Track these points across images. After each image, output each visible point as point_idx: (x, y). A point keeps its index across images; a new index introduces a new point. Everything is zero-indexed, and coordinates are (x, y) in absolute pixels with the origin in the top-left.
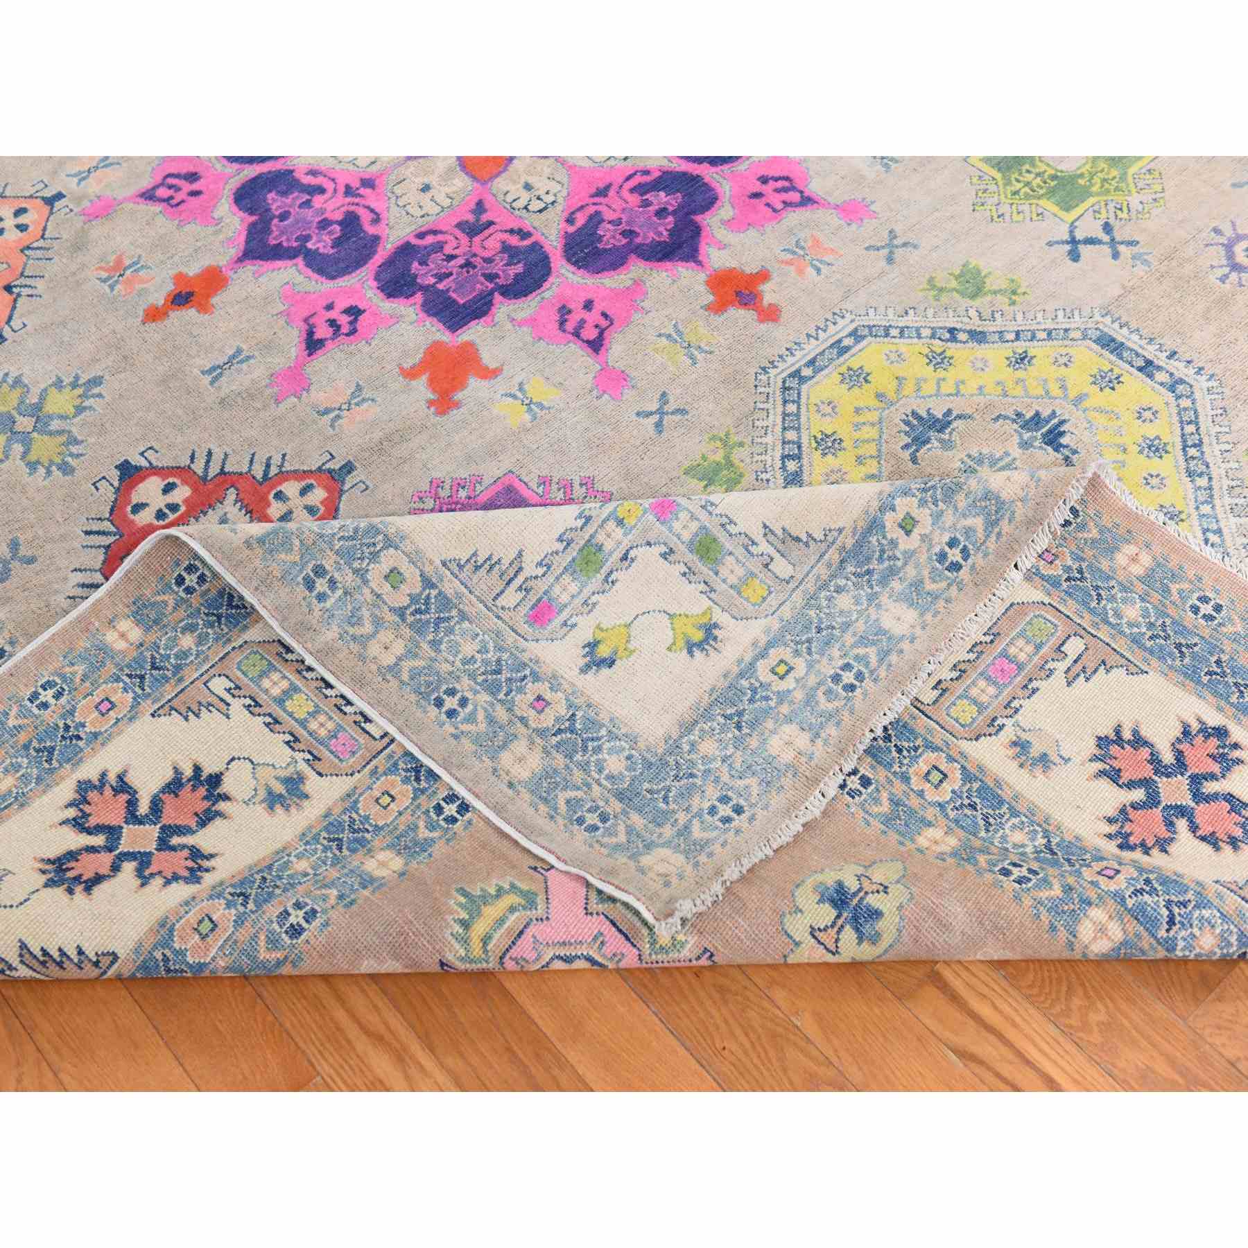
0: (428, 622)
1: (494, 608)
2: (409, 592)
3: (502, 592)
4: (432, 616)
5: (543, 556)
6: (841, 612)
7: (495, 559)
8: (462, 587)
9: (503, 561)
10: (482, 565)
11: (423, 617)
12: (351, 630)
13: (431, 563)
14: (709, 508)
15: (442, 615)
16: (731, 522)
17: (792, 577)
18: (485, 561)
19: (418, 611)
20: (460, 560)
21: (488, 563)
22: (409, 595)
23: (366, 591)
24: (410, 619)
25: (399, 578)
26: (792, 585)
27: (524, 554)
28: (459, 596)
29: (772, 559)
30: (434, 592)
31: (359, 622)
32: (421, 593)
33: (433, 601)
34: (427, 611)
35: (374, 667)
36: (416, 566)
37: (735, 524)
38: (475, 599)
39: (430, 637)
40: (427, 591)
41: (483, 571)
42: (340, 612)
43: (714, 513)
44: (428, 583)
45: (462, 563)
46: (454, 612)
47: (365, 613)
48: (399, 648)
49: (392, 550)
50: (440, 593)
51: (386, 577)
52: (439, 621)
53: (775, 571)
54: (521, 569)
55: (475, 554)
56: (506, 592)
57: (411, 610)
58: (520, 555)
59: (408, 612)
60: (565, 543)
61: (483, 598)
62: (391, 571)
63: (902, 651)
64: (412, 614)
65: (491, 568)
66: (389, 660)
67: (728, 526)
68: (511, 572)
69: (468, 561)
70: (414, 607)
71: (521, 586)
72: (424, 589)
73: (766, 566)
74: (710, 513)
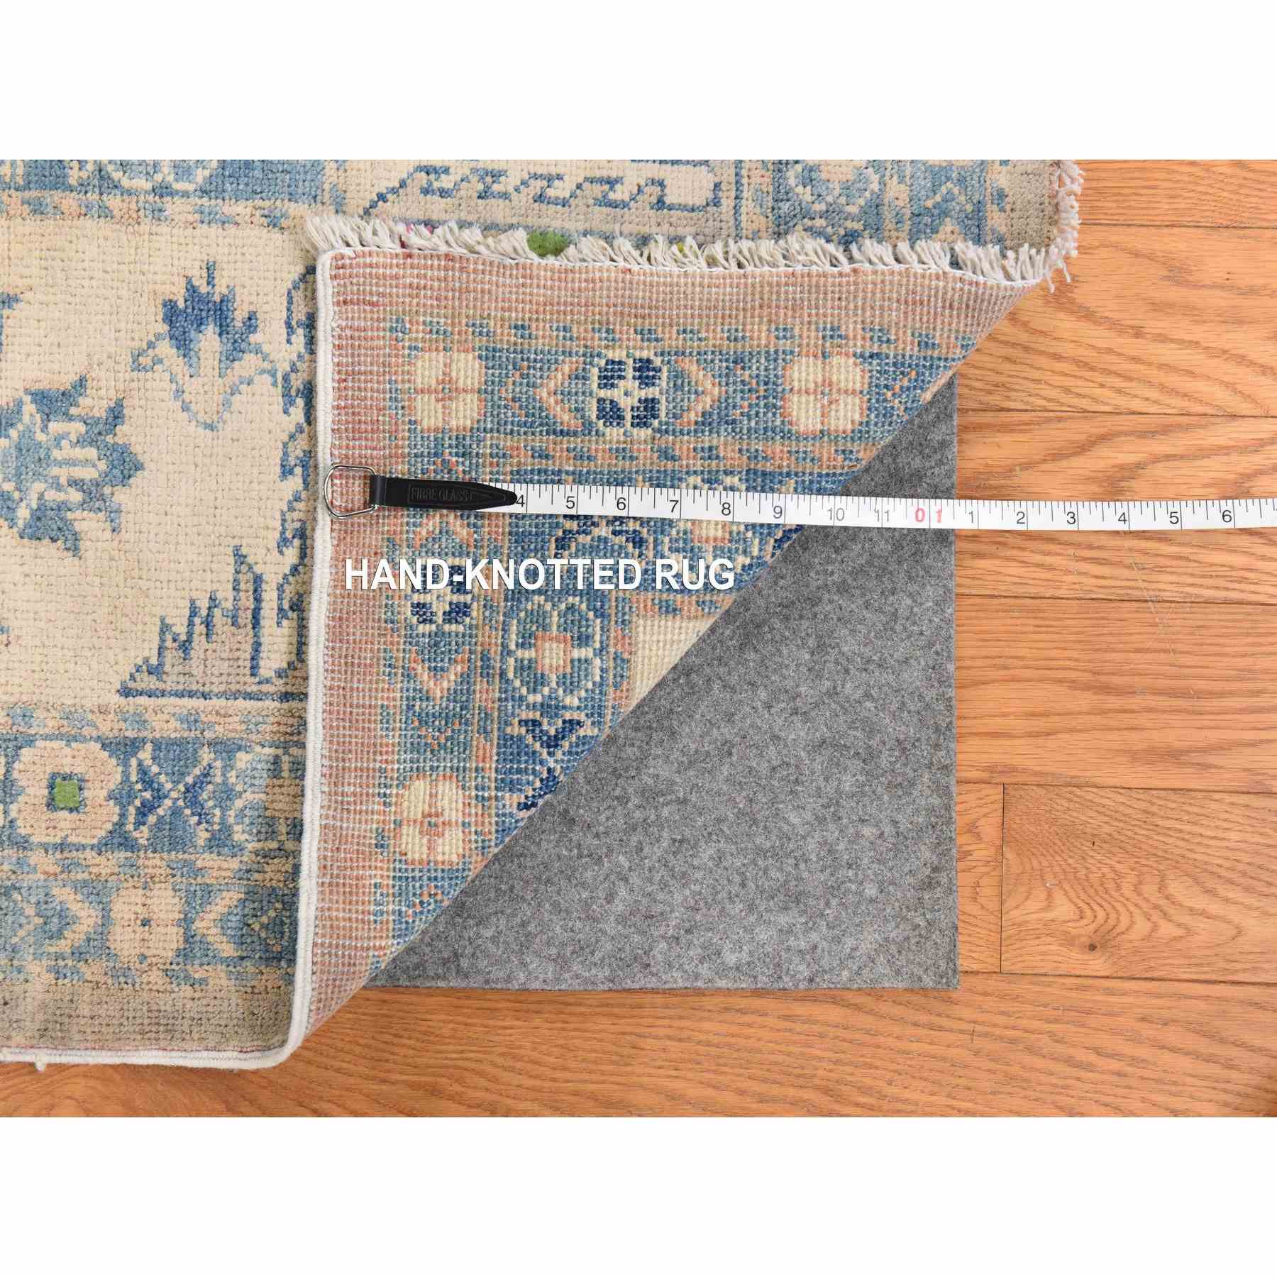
0: (176, 812)
1: (265, 688)
2: (104, 793)
3: (257, 647)
4: (174, 793)
5: (278, 524)
6: (846, 187)
7: (203, 604)
8: (186, 701)
9: (219, 595)
10: (190, 634)
11: (160, 811)
12: (63, 946)
13: (103, 710)
14: (496, 187)
15: (190, 780)
16: (550, 179)
17: (717, 186)
18: (191, 624)
19: (145, 810)
20: (146, 660)
21: (197, 620)
22: (109, 798)
23: (36, 857)
24: (142, 835)
25: (70, 787)
26: (727, 203)
27: (244, 551)
28: (191, 720)
29: (661, 184)
30: (146, 755)
31: (66, 919)
32: (126, 774)
33: (155, 769)
34: (159, 796)
35: (156, 977)
36: (84, 740)
37: (560, 177)
38: (223, 702)
39: (202, 836)
40: (134, 762)
41: (199, 642)
42: (22, 933)
43: (511, 189)
44: (123, 748)
45: (154, 661)
46: (206, 756)
47: (64, 895)
48: (166, 904)
49: (26, 753)
50: (157, 746)
51: (51, 804)
52: (191, 793)
53: (682, 200)
54: (258, 580)
55: (164, 628)
56: (264, 640)
57: (131, 819)
58: (240, 558)
59: (130, 827)
60: (298, 470)
61: (234, 687)
62: (51, 787)
63: (1001, 195)
64: (139, 823)
65: (208, 624)
66: (167, 941)
67: (551, 193)
68: (248, 602)
69: (161, 649)
70: (132, 810)
71: (281, 609)
72: (126, 764)
73: (660, 204)
74: (505, 196)
